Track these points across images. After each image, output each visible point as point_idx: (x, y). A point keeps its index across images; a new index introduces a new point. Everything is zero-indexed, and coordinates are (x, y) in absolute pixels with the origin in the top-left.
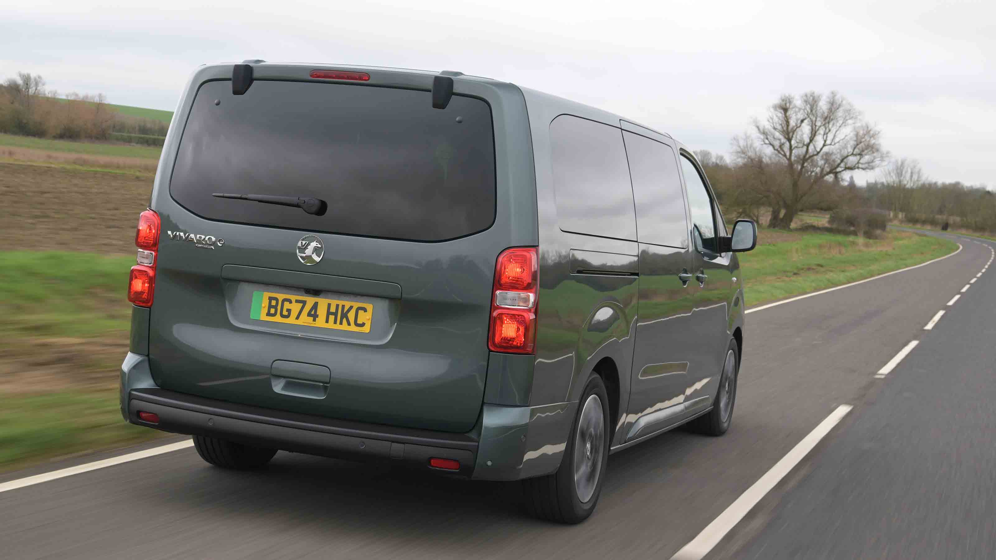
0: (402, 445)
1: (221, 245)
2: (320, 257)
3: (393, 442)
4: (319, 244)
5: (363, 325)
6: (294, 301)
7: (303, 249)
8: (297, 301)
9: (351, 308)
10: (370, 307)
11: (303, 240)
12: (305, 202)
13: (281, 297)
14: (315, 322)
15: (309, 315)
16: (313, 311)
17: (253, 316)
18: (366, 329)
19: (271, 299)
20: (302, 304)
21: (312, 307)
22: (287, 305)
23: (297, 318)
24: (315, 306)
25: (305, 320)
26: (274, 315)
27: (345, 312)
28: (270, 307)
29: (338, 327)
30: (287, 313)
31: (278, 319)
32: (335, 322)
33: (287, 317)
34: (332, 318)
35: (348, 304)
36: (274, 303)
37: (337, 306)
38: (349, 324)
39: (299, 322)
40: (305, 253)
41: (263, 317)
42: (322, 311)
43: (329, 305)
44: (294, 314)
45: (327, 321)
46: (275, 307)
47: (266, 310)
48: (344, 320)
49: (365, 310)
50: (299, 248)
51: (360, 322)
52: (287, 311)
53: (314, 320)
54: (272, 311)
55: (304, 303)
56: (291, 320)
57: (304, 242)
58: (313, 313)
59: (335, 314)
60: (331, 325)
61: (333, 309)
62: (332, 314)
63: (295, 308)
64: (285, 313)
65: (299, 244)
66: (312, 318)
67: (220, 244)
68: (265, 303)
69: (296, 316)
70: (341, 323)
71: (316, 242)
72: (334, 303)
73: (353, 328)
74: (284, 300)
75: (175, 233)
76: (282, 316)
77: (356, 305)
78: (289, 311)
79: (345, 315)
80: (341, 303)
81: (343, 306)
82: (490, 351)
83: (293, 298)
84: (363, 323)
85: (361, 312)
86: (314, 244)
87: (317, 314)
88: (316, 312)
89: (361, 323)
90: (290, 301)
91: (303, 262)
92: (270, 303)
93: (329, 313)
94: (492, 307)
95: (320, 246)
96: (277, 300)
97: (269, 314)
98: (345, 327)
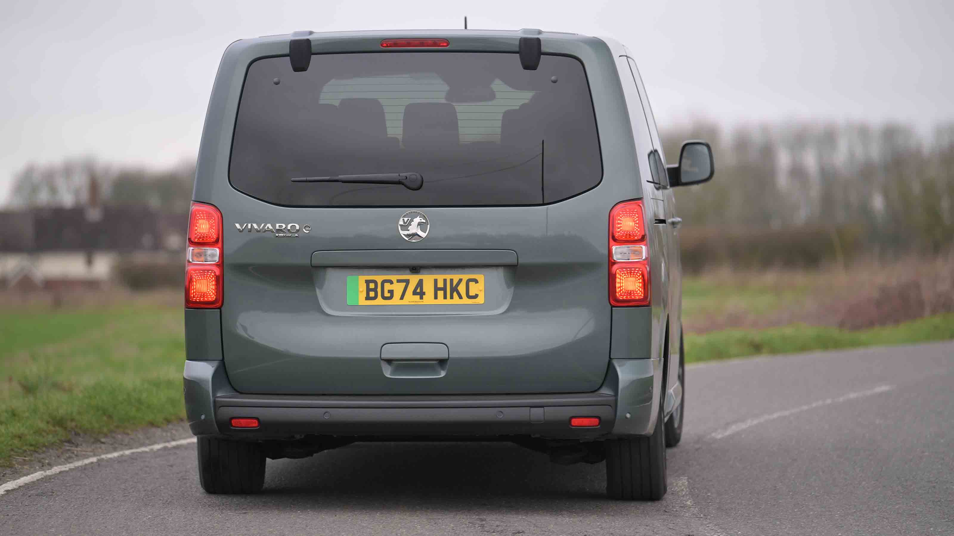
0: (541, 409)
1: (308, 232)
2: (425, 233)
3: (531, 407)
4: (423, 219)
5: (476, 296)
6: (395, 281)
7: (405, 227)
8: (399, 281)
9: (460, 280)
10: (480, 277)
11: (404, 217)
12: (407, 178)
13: (379, 278)
14: (422, 300)
15: (415, 293)
16: (419, 288)
17: (349, 302)
18: (481, 300)
19: (368, 282)
20: (405, 284)
21: (417, 285)
22: (387, 286)
23: (402, 298)
24: (420, 283)
25: (411, 299)
26: (375, 298)
27: (454, 286)
28: (368, 290)
29: (448, 301)
30: (390, 294)
31: (379, 301)
32: (445, 297)
33: (391, 298)
34: (440, 294)
35: (456, 277)
36: (372, 286)
37: (445, 280)
38: (461, 297)
39: (404, 302)
40: (409, 230)
41: (362, 301)
42: (428, 288)
43: (436, 281)
44: (397, 294)
45: (436, 297)
46: (375, 290)
47: (364, 294)
48: (455, 294)
49: (476, 281)
50: (401, 225)
51: (472, 293)
52: (388, 293)
53: (421, 298)
54: (372, 294)
55: (407, 282)
56: (396, 301)
57: (406, 219)
58: (418, 290)
59: (444, 289)
60: (441, 300)
61: (440, 285)
62: (440, 289)
63: (398, 288)
64: (387, 294)
65: (401, 222)
66: (419, 296)
67: (307, 230)
68: (363, 287)
69: (400, 297)
70: (452, 297)
71: (420, 217)
72: (440, 278)
73: (466, 301)
74: (384, 282)
75: (245, 225)
76: (384, 298)
77: (465, 277)
78: (391, 292)
79: (454, 289)
80: (448, 277)
81: (452, 280)
82: (612, 306)
83: (394, 278)
84: (476, 294)
85: (472, 284)
86: (417, 220)
87: (424, 291)
88: (422, 289)
89: (474, 295)
90: (391, 282)
91: (407, 239)
92: (368, 286)
93: (436, 289)
94: (610, 263)
95: (424, 221)
96: (375, 282)
97: (368, 298)
98: (456, 300)
